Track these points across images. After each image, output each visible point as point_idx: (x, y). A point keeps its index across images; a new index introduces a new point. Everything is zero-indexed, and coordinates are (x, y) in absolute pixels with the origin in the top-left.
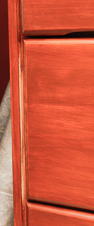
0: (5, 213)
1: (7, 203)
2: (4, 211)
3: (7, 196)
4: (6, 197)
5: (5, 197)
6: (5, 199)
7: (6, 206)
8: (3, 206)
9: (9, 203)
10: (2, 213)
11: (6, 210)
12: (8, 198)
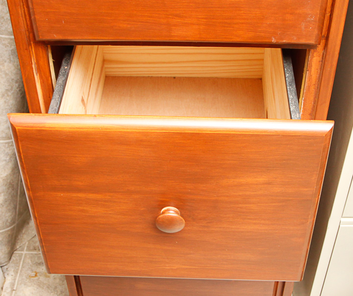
0: (7, 161)
1: (7, 151)
2: (6, 160)
3: (6, 143)
4: (4, 144)
5: (4, 146)
6: (3, 147)
7: (7, 154)
8: (3, 155)
9: (10, 150)
10: (4, 162)
11: (8, 158)
12: (7, 145)
